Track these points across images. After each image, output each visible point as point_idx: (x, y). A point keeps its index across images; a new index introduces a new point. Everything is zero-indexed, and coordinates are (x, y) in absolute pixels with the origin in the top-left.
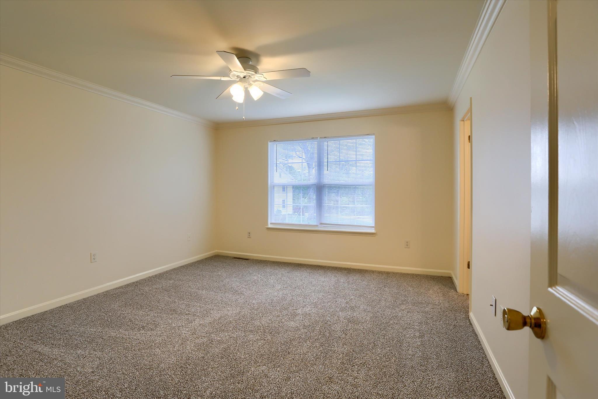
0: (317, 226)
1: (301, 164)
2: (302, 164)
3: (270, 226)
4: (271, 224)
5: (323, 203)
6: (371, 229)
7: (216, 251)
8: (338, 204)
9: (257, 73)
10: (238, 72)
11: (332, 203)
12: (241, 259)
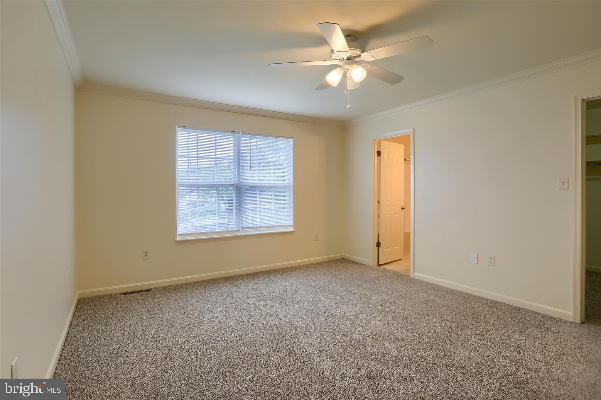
2: (216, 160)
3: (178, 238)
5: (242, 205)
6: (289, 227)
7: (78, 292)
8: (257, 206)
9: (364, 52)
10: (342, 52)
11: (251, 205)
12: (137, 292)
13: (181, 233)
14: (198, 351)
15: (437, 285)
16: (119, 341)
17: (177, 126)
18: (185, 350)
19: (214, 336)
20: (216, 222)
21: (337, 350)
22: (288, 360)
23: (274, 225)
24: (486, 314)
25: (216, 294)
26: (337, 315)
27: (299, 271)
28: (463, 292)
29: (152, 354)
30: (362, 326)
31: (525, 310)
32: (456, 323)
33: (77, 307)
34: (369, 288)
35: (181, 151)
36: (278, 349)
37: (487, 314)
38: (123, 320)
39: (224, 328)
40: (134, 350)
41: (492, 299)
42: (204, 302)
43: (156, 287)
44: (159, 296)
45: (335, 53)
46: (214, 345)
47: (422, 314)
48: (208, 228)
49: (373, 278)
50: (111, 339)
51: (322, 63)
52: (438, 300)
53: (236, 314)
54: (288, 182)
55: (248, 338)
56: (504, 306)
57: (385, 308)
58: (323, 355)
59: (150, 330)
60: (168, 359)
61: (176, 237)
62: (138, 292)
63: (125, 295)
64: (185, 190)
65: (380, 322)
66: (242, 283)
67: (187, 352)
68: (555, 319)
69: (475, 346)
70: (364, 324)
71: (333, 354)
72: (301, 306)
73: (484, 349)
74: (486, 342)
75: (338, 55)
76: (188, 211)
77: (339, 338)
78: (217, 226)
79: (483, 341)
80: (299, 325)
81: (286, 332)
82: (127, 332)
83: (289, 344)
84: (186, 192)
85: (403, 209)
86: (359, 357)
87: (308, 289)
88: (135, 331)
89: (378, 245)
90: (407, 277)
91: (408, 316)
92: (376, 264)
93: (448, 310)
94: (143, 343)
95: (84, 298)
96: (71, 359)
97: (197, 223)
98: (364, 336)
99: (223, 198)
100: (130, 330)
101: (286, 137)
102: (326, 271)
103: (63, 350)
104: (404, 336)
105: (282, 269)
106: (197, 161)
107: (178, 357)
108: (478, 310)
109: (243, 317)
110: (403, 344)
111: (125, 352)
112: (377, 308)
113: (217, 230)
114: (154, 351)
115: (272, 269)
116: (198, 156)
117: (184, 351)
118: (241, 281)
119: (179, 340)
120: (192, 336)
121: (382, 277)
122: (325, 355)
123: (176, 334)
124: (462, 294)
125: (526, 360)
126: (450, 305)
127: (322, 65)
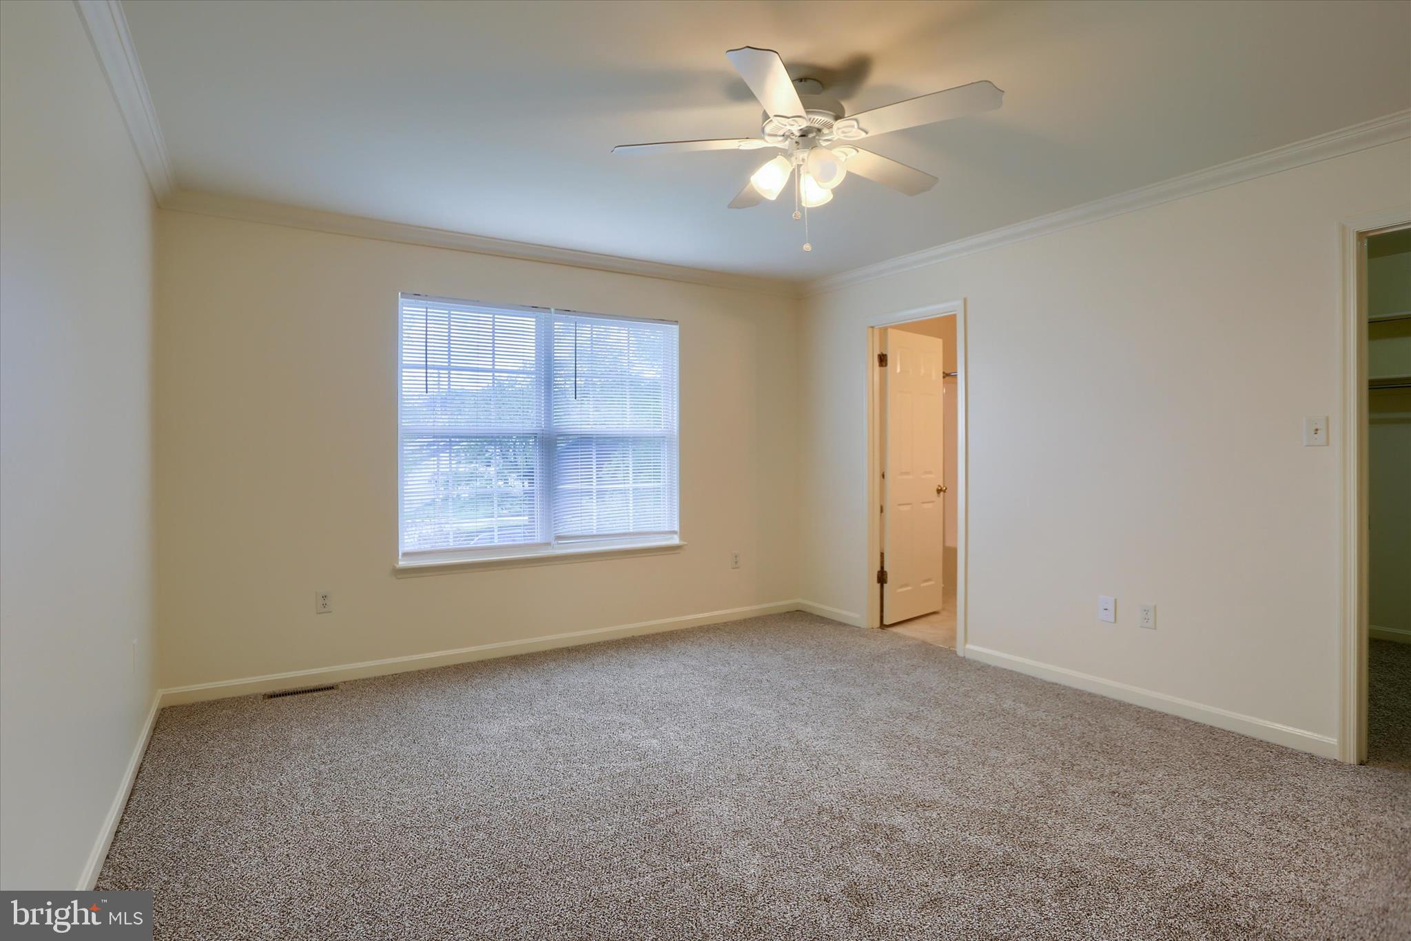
0: (548, 544)
1: (491, 374)
2: (493, 375)
3: (403, 563)
4: (405, 554)
5: (556, 482)
6: (670, 536)
7: (161, 692)
8: (592, 485)
9: (841, 118)
10: (788, 118)
11: (578, 482)
12: (303, 692)
13: (407, 549)
14: (444, 834)
15: (1019, 674)
16: (255, 810)
17: (400, 294)
18: (412, 832)
19: (483, 798)
20: (495, 522)
21: (776, 831)
22: (659, 854)
23: (631, 531)
24: (1133, 743)
25: (492, 695)
26: (780, 747)
27: (693, 642)
28: (1080, 691)
29: (333, 842)
30: (838, 773)
31: (1228, 733)
32: (1063, 764)
33: (156, 728)
34: (857, 680)
35: (410, 352)
36: (636, 828)
37: (1137, 743)
38: (267, 759)
39: (508, 778)
40: (289, 832)
41: (1149, 708)
42: (461, 716)
43: (349, 680)
44: (355, 700)
45: (771, 121)
46: (483, 819)
47: (983, 742)
48: (480, 537)
49: (869, 657)
50: (236, 805)
51: (741, 143)
52: (1022, 710)
53: (538, 745)
54: (667, 428)
55: (566, 803)
56: (1176, 723)
57: (896, 729)
58: (743, 842)
59: (329, 782)
60: (371, 855)
61: (397, 561)
62: (306, 692)
63: (273, 699)
64: (425, 447)
65: (881, 762)
66: (556, 671)
67: (418, 836)
68: (1297, 755)
69: (1107, 820)
70: (843, 769)
71: (767, 840)
72: (695, 724)
73: (1127, 827)
74: (1132, 811)
75: (780, 125)
76: (433, 497)
77: (782, 801)
78: (496, 533)
79: (1126, 809)
80: (687, 769)
81: (656, 787)
82: (274, 790)
83: (662, 816)
84: (428, 451)
85: (942, 493)
86: (829, 847)
87: (713, 683)
88: (294, 785)
89: (882, 578)
90: (948, 654)
91: (948, 748)
92: (877, 624)
93: (1045, 735)
94: (313, 814)
95: (173, 707)
96: (136, 855)
97: (449, 526)
98: (844, 795)
99: (517, 465)
100: (281, 784)
101: (662, 321)
102: (756, 641)
103: (117, 832)
104: (937, 796)
105: (652, 635)
106: (449, 377)
107: (396, 849)
108: (1116, 734)
109: (554, 752)
110: (934, 815)
111: (268, 837)
112: (875, 729)
113: (496, 542)
114: (339, 833)
115: (629, 635)
116: (452, 365)
117: (411, 834)
118: (552, 665)
119: (399, 807)
120: (431, 799)
121: (889, 654)
122: (747, 844)
123: (392, 793)
124: (1079, 695)
125: (1226, 854)
126: (1051, 721)
127: (740, 148)
